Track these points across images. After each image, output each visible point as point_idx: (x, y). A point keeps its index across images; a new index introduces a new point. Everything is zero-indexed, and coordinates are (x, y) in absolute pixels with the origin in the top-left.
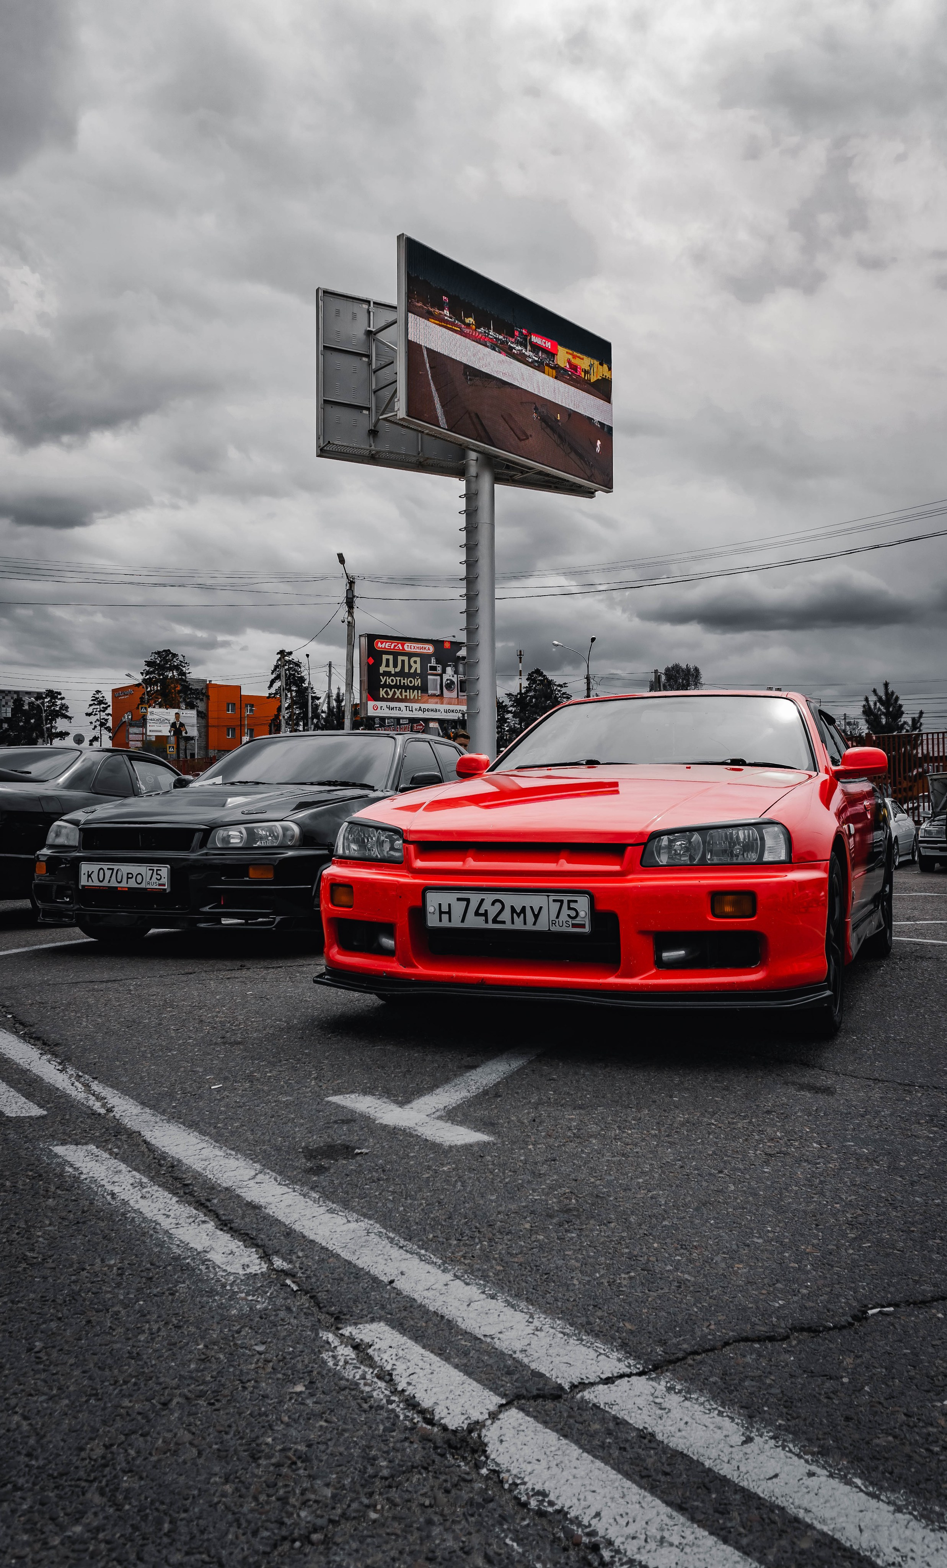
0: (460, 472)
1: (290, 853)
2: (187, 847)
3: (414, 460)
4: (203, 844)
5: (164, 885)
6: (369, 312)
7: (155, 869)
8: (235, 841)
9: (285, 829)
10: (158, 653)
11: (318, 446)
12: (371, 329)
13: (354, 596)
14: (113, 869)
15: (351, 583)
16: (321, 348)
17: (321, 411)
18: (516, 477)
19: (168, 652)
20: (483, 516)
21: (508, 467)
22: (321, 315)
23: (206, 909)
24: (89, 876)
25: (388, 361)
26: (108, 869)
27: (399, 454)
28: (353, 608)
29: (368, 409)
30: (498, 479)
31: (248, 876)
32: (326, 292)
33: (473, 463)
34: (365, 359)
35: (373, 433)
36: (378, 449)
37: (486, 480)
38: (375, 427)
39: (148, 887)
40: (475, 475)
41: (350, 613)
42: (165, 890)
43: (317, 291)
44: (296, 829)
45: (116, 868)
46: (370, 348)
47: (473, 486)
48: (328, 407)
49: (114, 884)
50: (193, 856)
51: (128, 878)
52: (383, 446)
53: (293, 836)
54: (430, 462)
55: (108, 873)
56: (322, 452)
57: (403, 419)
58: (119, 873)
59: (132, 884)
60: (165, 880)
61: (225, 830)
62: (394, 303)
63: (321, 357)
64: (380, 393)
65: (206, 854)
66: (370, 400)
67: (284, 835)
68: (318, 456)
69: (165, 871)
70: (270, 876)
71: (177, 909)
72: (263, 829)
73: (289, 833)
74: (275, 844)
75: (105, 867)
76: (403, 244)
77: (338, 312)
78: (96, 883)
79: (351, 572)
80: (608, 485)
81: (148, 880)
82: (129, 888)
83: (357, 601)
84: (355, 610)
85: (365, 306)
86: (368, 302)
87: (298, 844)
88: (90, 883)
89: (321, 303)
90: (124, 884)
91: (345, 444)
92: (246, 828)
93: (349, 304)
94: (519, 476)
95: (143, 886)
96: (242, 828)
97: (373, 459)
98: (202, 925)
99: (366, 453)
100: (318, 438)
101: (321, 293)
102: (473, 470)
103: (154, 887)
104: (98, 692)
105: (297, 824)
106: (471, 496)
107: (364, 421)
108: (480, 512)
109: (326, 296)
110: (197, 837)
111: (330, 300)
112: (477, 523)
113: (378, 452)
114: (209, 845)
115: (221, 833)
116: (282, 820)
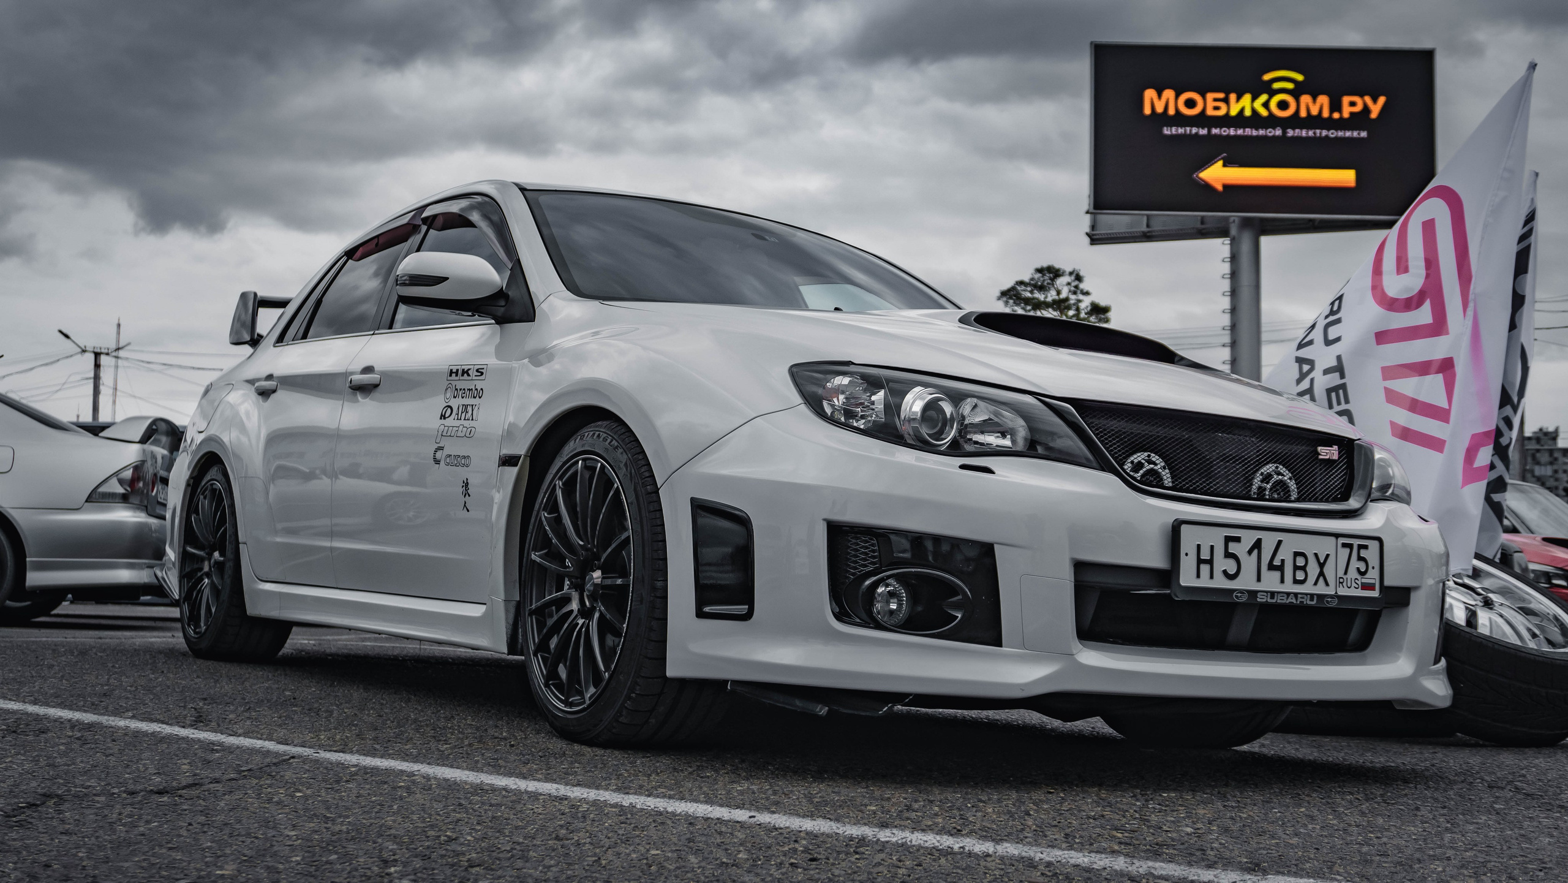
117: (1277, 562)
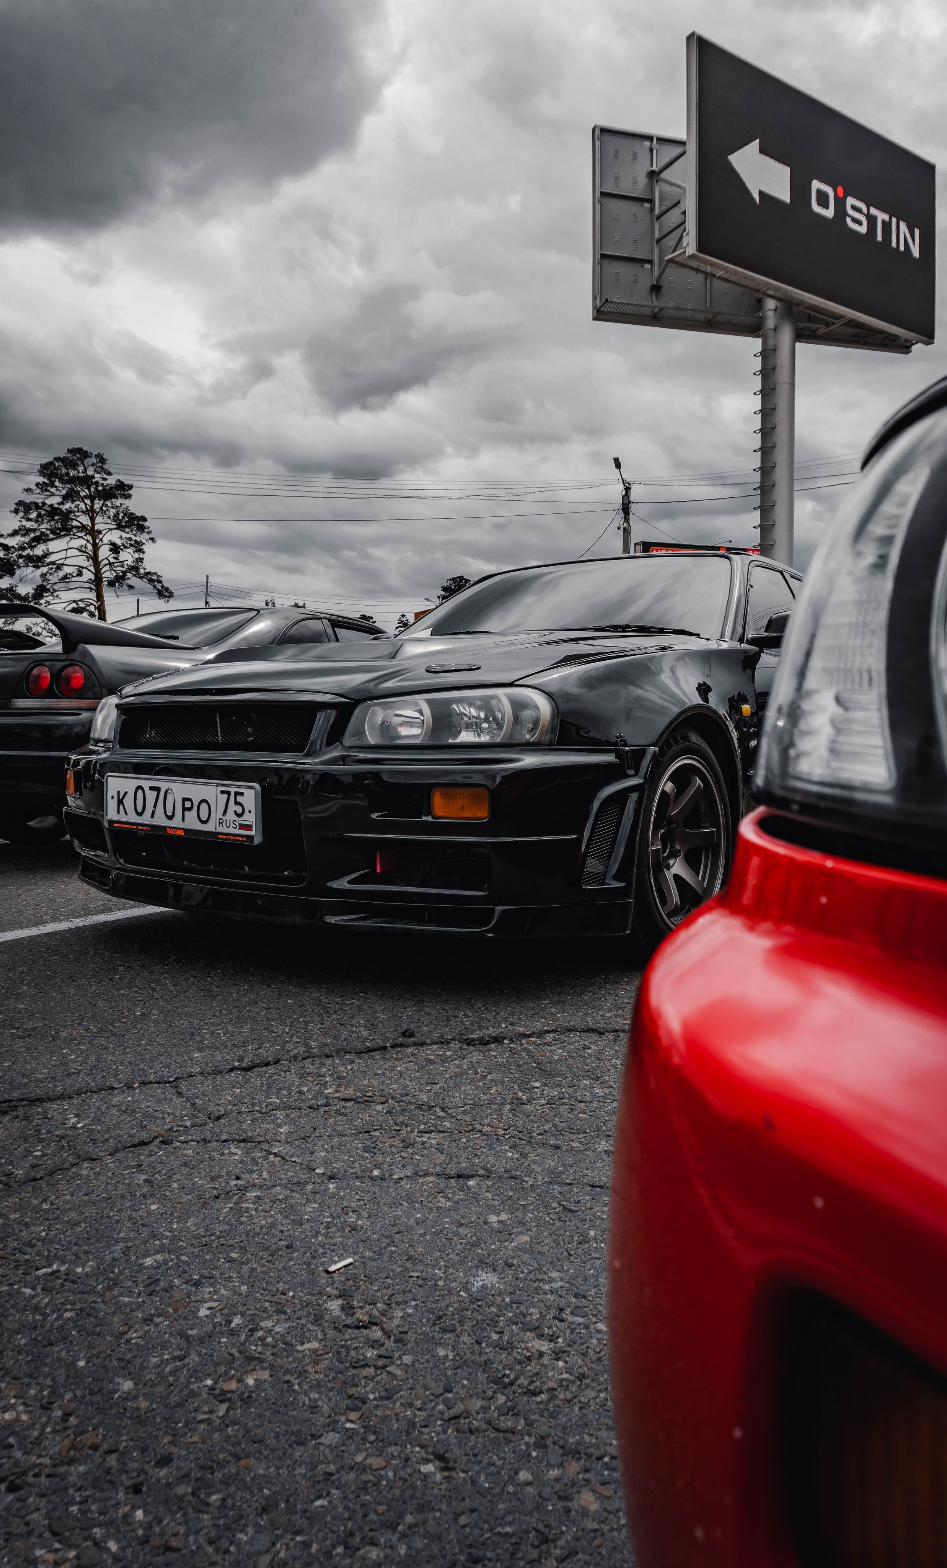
0: (753, 329)
1: (529, 760)
2: (300, 745)
3: (701, 316)
4: (335, 735)
5: (249, 828)
6: (651, 150)
7: (233, 790)
8: (410, 733)
9: (518, 705)
10: (454, 579)
11: (594, 307)
12: (654, 168)
13: (630, 502)
14: (158, 789)
15: (628, 489)
16: (598, 195)
17: (598, 267)
18: (819, 332)
19: (461, 578)
20: (782, 375)
21: (810, 319)
22: (598, 156)
23: (342, 884)
24: (120, 802)
25: (673, 203)
26: (152, 788)
27: (686, 310)
28: (629, 514)
29: (650, 262)
30: (800, 336)
31: (429, 812)
32: (604, 131)
33: (771, 314)
34: (647, 205)
35: (656, 289)
36: (662, 305)
37: (786, 335)
38: (658, 281)
39: (220, 829)
40: (772, 327)
41: (626, 519)
42: (251, 838)
43: (594, 130)
44: (544, 706)
45: (164, 786)
46: (652, 191)
47: (771, 343)
48: (606, 262)
49: (160, 820)
50: (315, 764)
51: (185, 809)
52: (668, 302)
53: (536, 723)
54: (720, 318)
55: (151, 796)
56: (600, 314)
57: (692, 257)
58: (169, 797)
59: (192, 822)
60: (250, 818)
61: (386, 706)
62: (682, 135)
63: (598, 206)
64: (663, 242)
65: (343, 759)
66: (652, 251)
67: (516, 719)
68: (594, 319)
69: (250, 796)
70: (481, 813)
71: (286, 880)
72: (470, 702)
73: (527, 714)
74: (498, 740)
75: (146, 784)
76: (694, 45)
77: (616, 154)
78: (133, 818)
79: (628, 477)
80: (928, 336)
81: (220, 815)
82: (185, 830)
83: (633, 507)
84: (631, 516)
85: (647, 143)
86: (650, 138)
87: (547, 738)
88: (122, 817)
89: (598, 143)
90: (177, 822)
91: (625, 301)
92: (430, 702)
93: (629, 141)
94: (823, 330)
95: (210, 827)
96: (421, 700)
97: (656, 319)
98: (332, 920)
99: (648, 311)
100: (594, 298)
101: (597, 132)
102: (770, 323)
103: (231, 830)
104: (403, 616)
105: (549, 695)
106: (767, 354)
107: (646, 277)
108: (778, 370)
109: (603, 134)
110: (323, 721)
111: (608, 138)
112: (775, 384)
113: (661, 309)
114: (348, 741)
115: (378, 714)
116: (511, 685)
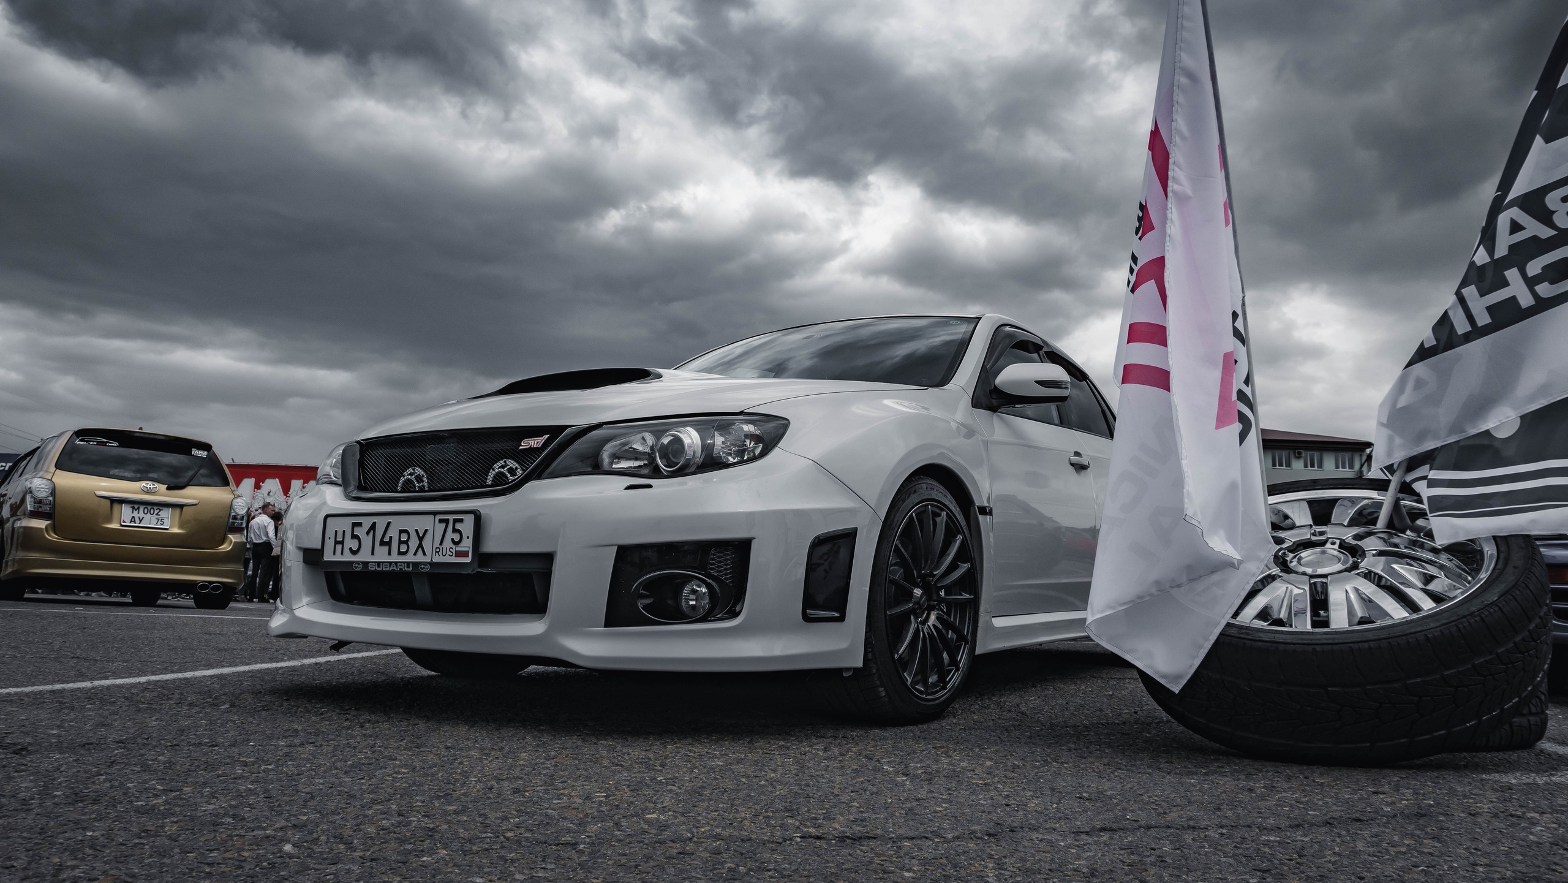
117: (386, 539)
